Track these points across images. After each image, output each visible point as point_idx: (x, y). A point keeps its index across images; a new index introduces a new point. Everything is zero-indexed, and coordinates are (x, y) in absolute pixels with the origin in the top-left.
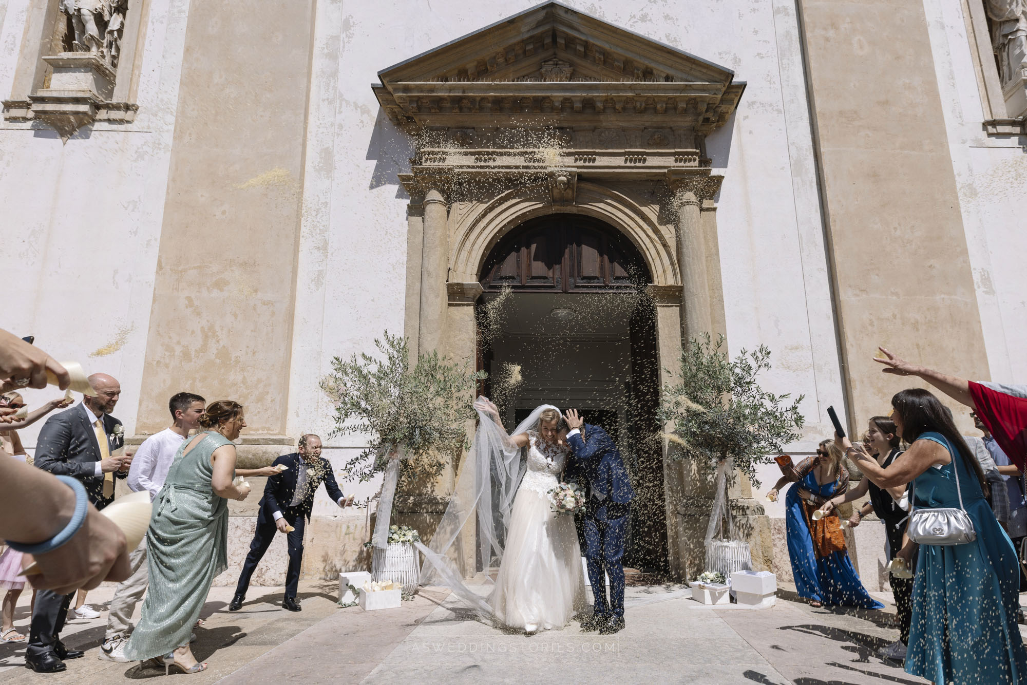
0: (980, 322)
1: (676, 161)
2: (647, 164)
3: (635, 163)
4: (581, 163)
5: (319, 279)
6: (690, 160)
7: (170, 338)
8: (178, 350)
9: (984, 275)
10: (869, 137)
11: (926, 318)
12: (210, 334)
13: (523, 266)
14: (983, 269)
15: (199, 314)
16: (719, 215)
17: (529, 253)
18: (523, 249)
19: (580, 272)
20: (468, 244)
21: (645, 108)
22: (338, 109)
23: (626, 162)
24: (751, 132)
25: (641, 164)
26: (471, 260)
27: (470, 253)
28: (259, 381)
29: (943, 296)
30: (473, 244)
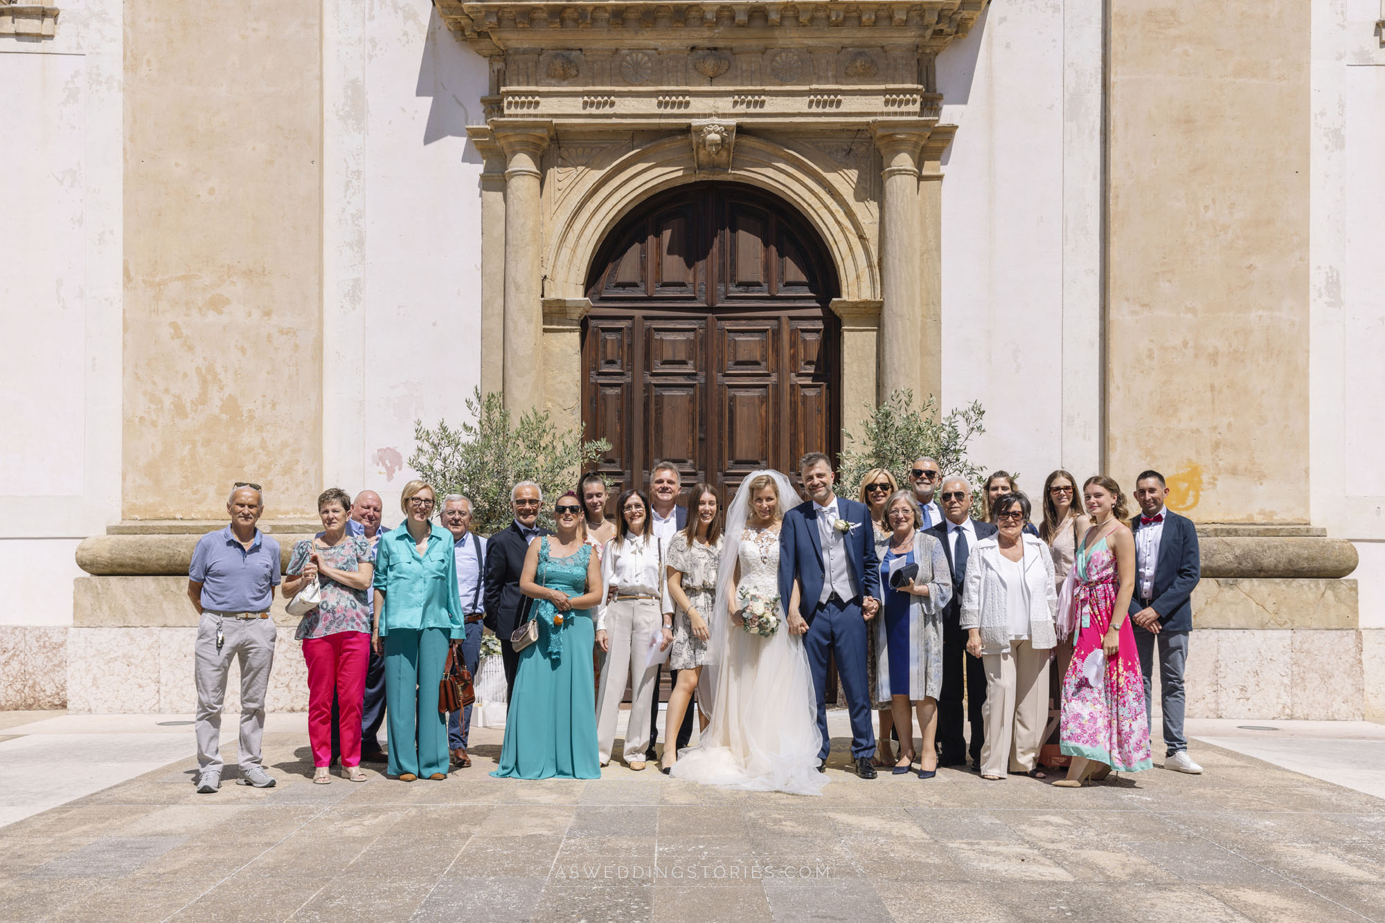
0: (1308, 351)
1: (887, 103)
2: (842, 109)
3: (823, 107)
4: (741, 109)
5: (355, 293)
6: (907, 102)
7: (154, 383)
8: (167, 401)
9: (1332, 277)
10: (1188, 55)
11: (1230, 346)
12: (209, 377)
13: (651, 266)
14: (1331, 267)
15: (191, 348)
16: (946, 185)
17: (659, 246)
18: (651, 239)
19: (733, 276)
20: (572, 236)
21: (845, 17)
22: (367, 11)
23: (810, 106)
24: (1008, 46)
25: (833, 110)
26: (577, 262)
27: (574, 251)
28: (284, 445)
29: (1260, 312)
30: (579, 237)
